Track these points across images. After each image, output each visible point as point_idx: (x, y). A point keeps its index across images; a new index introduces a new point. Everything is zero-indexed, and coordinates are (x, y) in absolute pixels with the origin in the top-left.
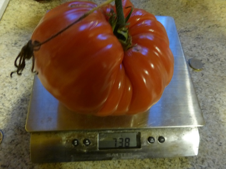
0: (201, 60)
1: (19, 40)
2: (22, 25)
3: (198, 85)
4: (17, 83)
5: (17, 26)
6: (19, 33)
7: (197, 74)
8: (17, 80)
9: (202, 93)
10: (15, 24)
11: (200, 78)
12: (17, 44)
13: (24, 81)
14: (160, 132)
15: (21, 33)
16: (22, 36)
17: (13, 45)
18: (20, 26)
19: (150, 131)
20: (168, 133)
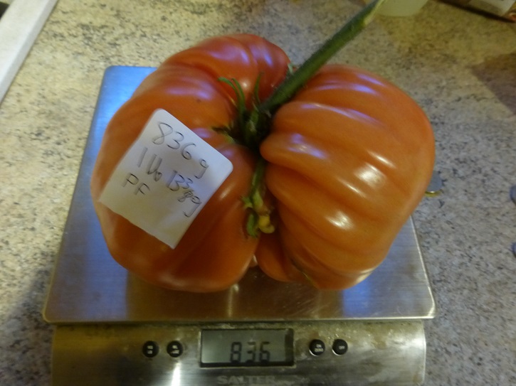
0: (439, 172)
1: (47, 126)
2: (56, 95)
3: (432, 227)
4: (35, 217)
5: (44, 97)
6: (48, 112)
7: (429, 202)
8: (36, 211)
9: (440, 244)
10: (40, 94)
11: (436, 212)
12: (43, 134)
13: (50, 214)
14: (337, 329)
15: (51, 112)
16: (53, 119)
17: (34, 136)
18: (50, 97)
19: (314, 328)
20: (355, 332)
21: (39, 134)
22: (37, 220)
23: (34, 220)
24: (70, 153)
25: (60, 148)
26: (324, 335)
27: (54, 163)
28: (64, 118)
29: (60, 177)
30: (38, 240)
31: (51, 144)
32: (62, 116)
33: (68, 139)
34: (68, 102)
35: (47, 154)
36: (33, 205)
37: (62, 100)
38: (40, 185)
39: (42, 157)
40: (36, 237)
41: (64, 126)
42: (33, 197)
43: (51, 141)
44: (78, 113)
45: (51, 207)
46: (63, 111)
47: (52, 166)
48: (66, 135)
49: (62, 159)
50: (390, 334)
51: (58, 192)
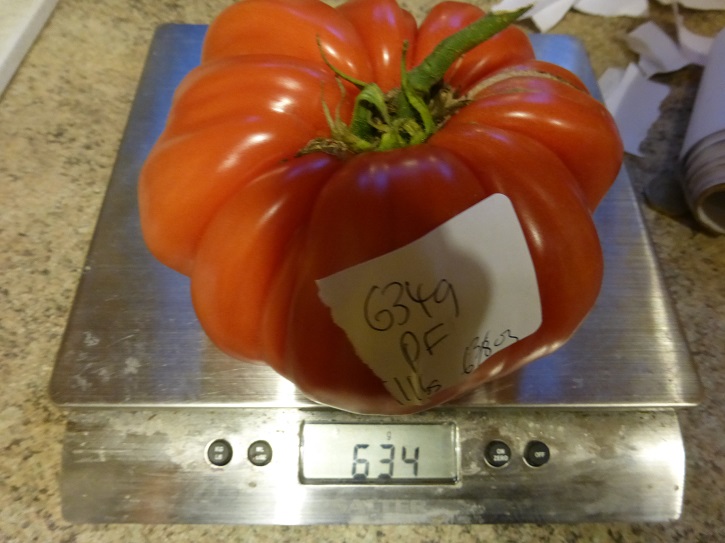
1: (71, 122)
2: (85, 78)
4: (49, 254)
5: (68, 82)
6: (73, 103)
8: (51, 246)
9: (695, 294)
10: (62, 78)
11: (685, 244)
12: (66, 135)
13: (73, 249)
14: (531, 425)
15: (78, 103)
16: (82, 112)
17: (51, 138)
18: (77, 82)
19: (491, 422)
20: (561, 429)
21: (59, 134)
22: (52, 259)
23: (48, 258)
24: (104, 160)
25: (90, 153)
26: (510, 434)
27: (80, 175)
28: (97, 111)
29: (89, 196)
30: (52, 289)
31: (76, 149)
32: (94, 108)
33: (103, 141)
34: (103, 88)
35: (70, 162)
36: (47, 237)
37: (95, 86)
38: (58, 208)
39: (64, 168)
40: (49, 283)
41: (97, 122)
42: (47, 225)
43: (76, 145)
44: (117, 103)
45: (75, 240)
46: (97, 101)
47: (77, 180)
48: (100, 135)
49: (92, 170)
50: (621, 433)
51: (85, 217)
